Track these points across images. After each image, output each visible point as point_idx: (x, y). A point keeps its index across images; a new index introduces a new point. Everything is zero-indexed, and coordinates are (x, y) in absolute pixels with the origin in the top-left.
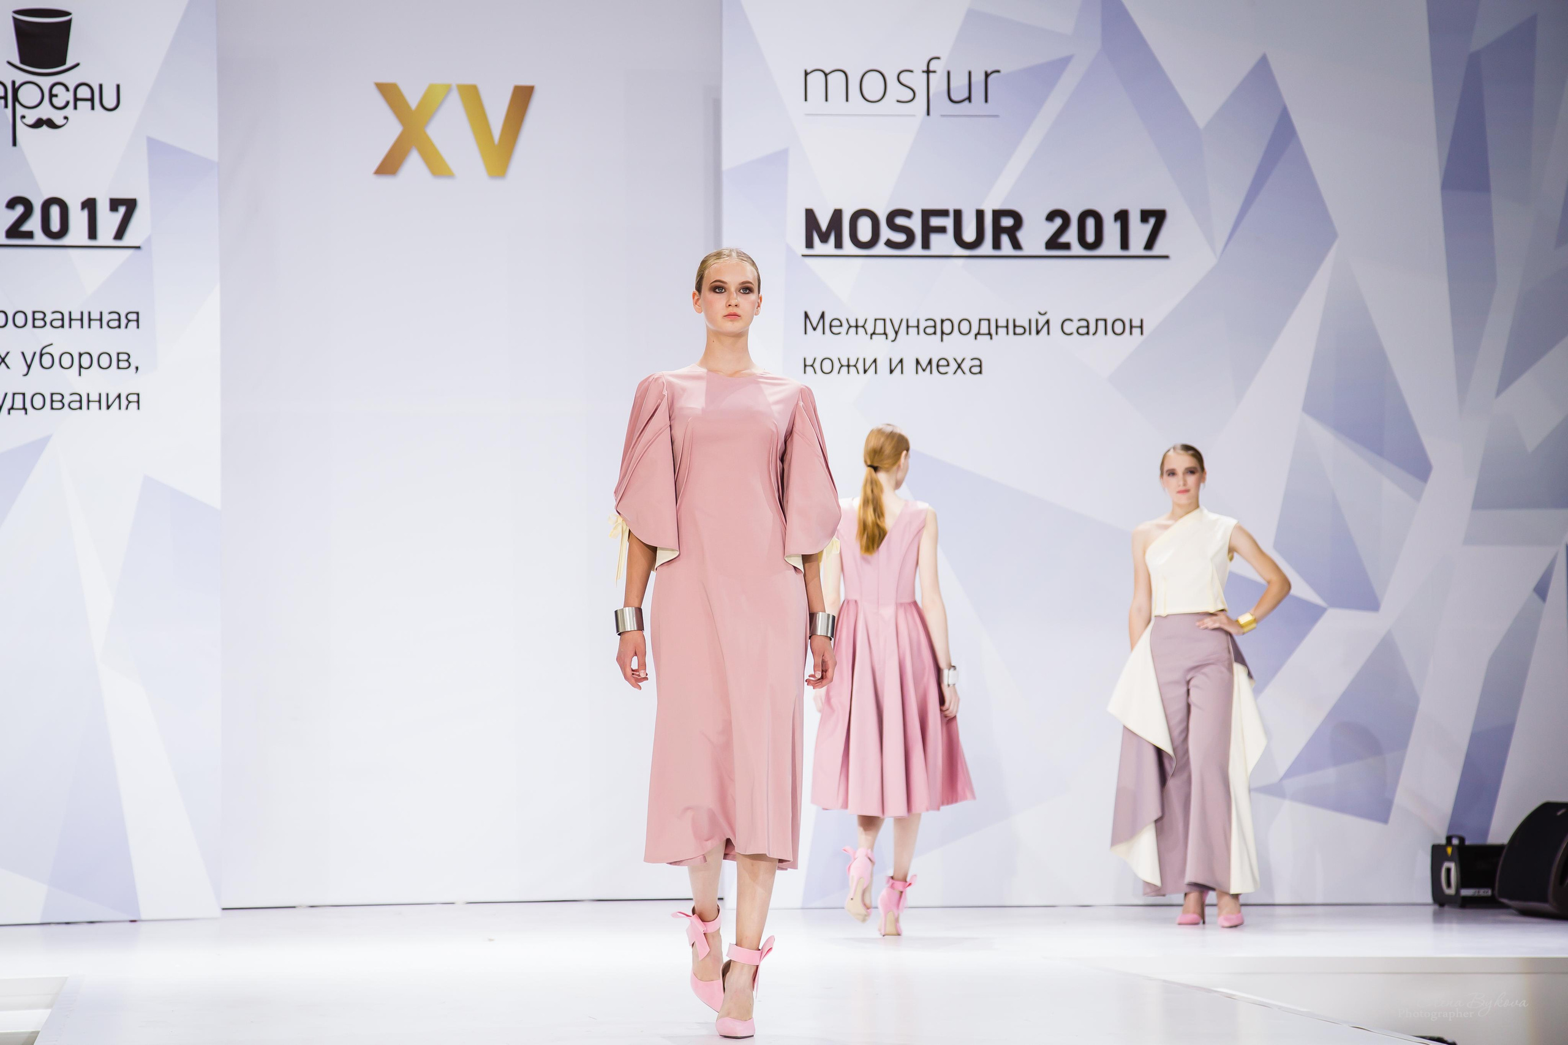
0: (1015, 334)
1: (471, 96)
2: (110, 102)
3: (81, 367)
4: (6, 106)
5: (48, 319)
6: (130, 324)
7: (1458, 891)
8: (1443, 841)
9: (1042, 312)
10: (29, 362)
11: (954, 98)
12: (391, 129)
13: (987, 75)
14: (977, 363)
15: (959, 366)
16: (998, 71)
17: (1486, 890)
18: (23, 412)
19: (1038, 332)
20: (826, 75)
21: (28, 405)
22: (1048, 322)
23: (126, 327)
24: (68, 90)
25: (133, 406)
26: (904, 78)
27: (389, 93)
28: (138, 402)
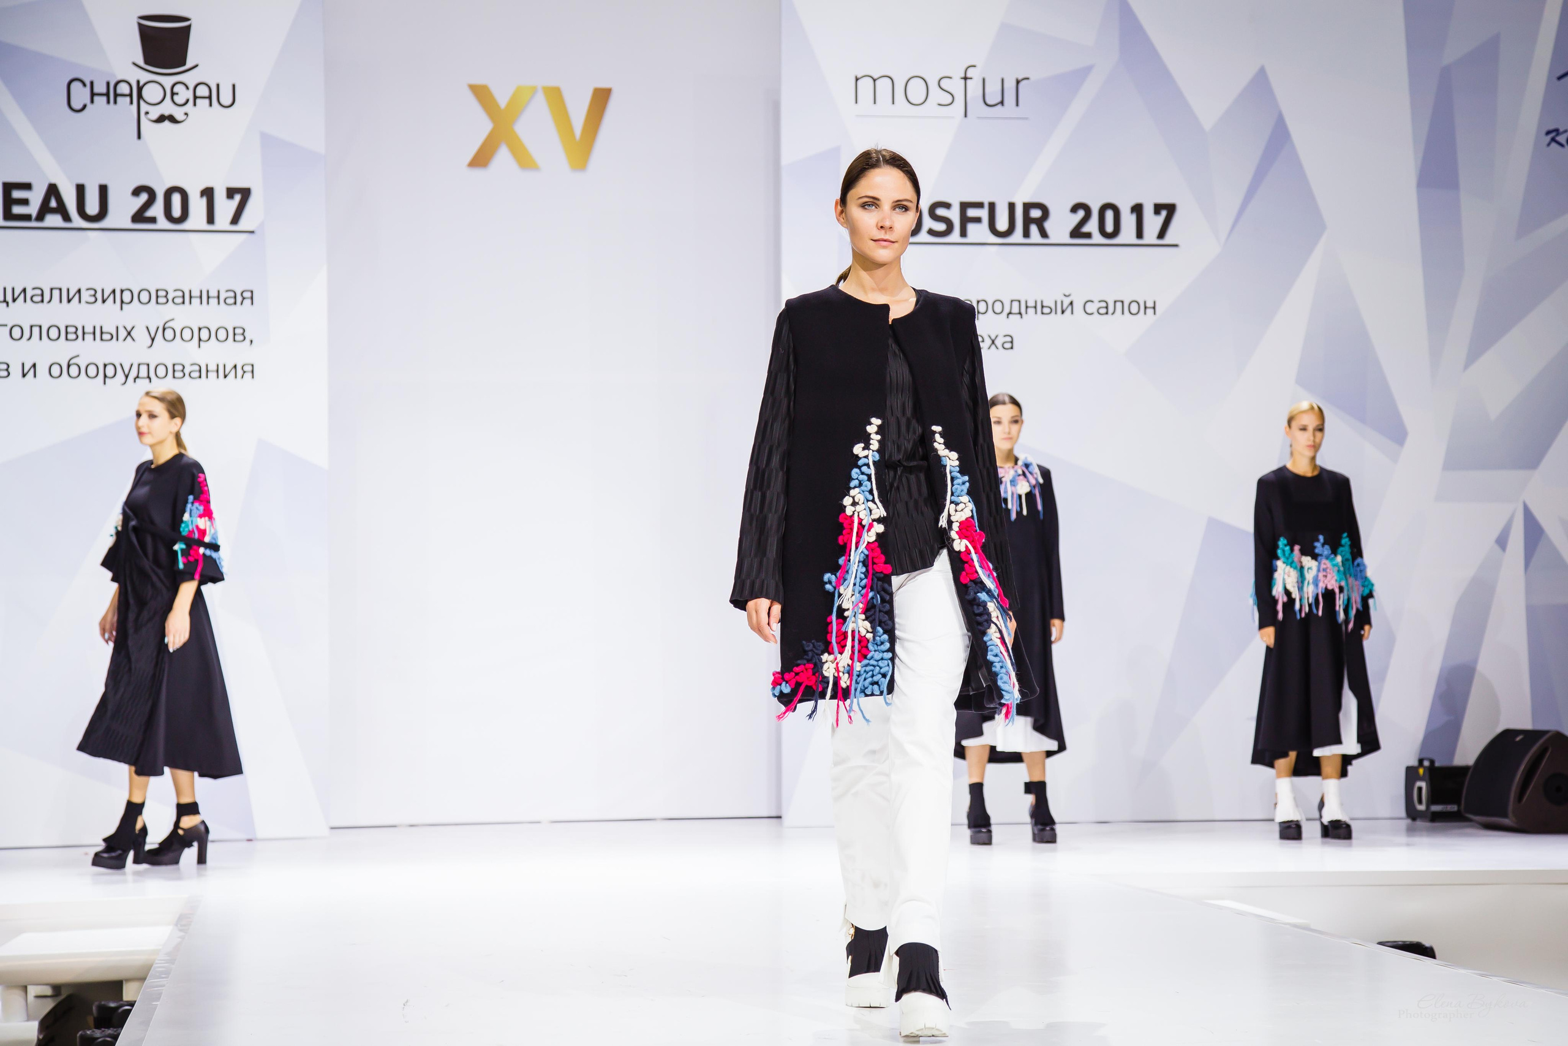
0: (1043, 313)
1: (555, 97)
2: (226, 99)
3: (200, 340)
4: (131, 103)
5: (170, 297)
6: (245, 301)
7: (1428, 807)
8: (1415, 763)
9: (1067, 294)
10: (153, 335)
11: (989, 102)
12: (483, 126)
13: (1018, 82)
14: (1009, 339)
15: (993, 342)
16: (1028, 79)
17: (1453, 806)
18: (148, 380)
19: (1063, 312)
20: (875, 80)
21: (152, 374)
22: (1071, 303)
23: (242, 304)
24: (187, 88)
25: (248, 375)
26: (944, 83)
27: (481, 93)
28: (253, 372)
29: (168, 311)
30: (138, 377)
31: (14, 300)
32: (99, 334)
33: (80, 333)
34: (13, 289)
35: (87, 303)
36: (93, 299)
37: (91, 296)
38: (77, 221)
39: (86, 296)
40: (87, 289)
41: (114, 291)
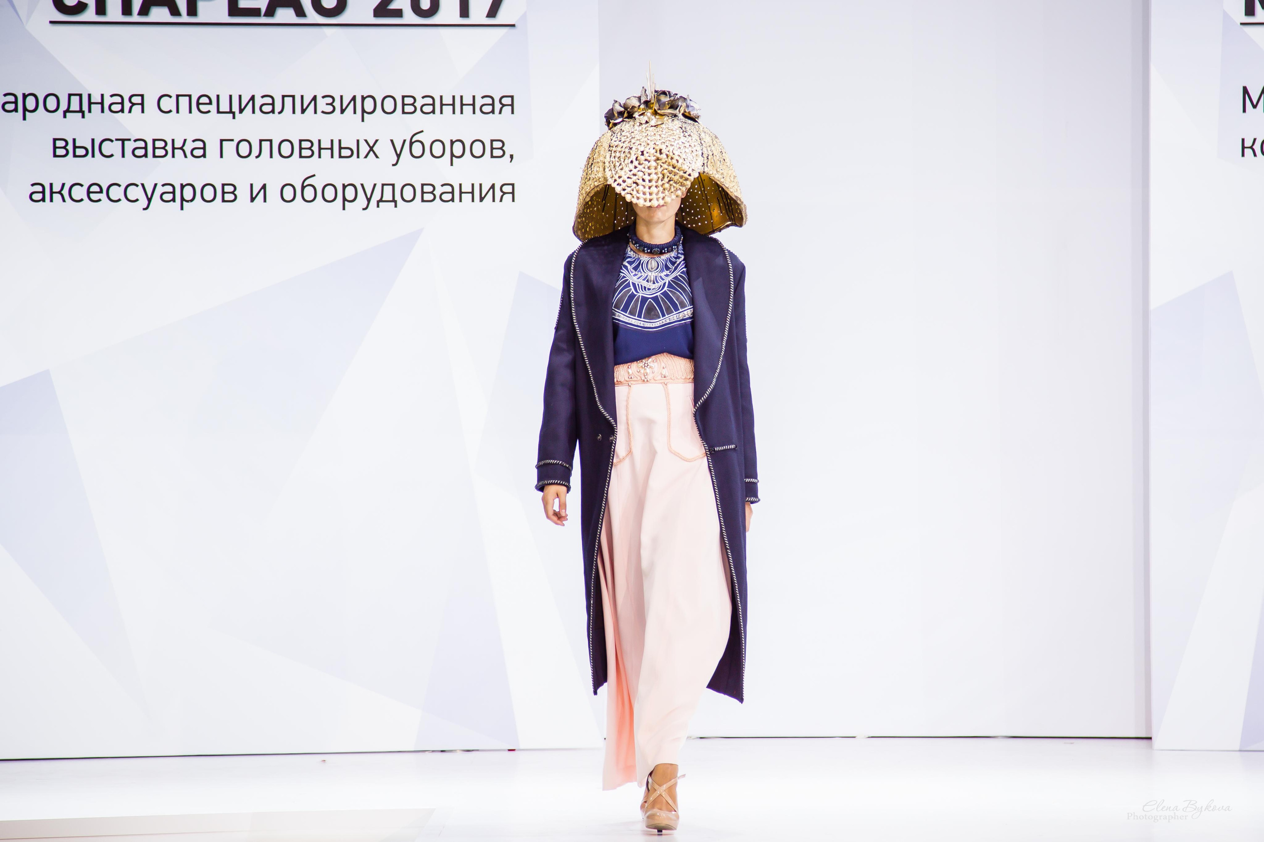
3: (452, 155)
5: (418, 105)
6: (504, 109)
10: (399, 150)
18: (392, 204)
21: (398, 197)
23: (502, 112)
25: (508, 197)
28: (513, 193)
29: (417, 121)
30: (381, 200)
31: (241, 111)
32: (339, 150)
33: (315, 148)
34: (240, 96)
35: (323, 112)
36: (330, 109)
37: (327, 104)
38: (313, 16)
39: (322, 104)
40: (323, 97)
41: (354, 99)
